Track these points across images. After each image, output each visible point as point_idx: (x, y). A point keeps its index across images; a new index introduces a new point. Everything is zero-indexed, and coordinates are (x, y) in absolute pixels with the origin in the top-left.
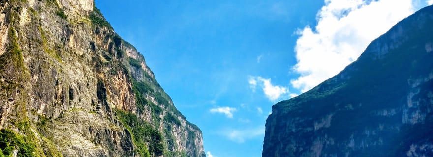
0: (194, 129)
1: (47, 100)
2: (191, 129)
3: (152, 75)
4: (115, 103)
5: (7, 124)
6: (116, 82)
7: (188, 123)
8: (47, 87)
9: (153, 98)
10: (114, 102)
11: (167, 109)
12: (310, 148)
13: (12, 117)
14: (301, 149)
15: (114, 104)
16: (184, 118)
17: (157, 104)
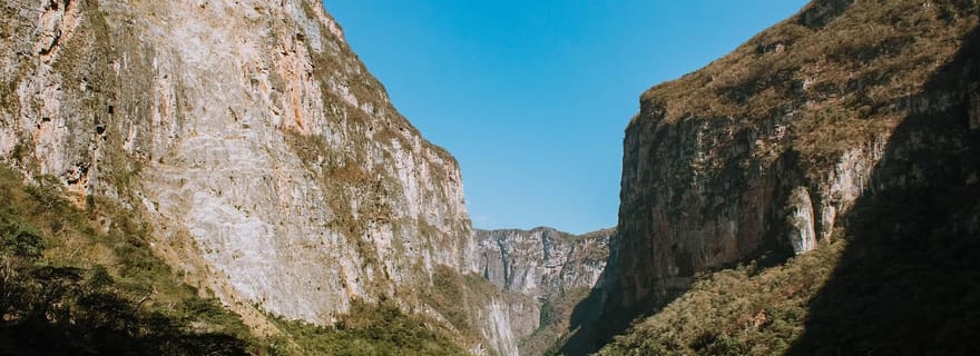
0: (440, 157)
1: (140, 117)
2: (434, 159)
3: (339, 34)
4: (280, 112)
5: (96, 184)
6: (280, 63)
7: (425, 145)
8: (139, 88)
9: (346, 90)
10: (277, 110)
11: (381, 114)
12: (740, 197)
13: (104, 168)
14: (720, 200)
15: (276, 114)
16: (415, 132)
17: (355, 104)
